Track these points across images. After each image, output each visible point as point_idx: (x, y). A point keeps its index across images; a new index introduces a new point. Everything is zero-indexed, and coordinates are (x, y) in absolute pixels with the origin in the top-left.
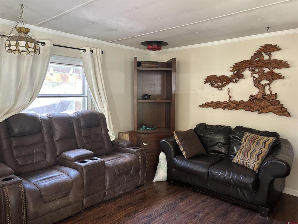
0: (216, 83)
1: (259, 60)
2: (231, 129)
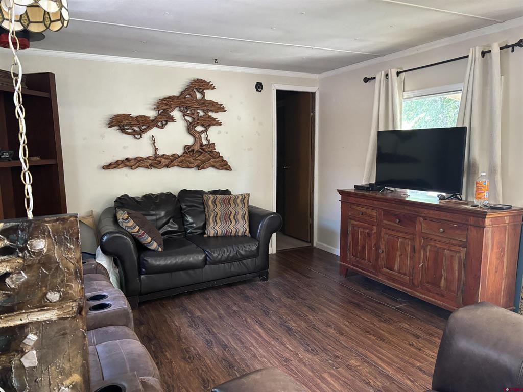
0: (131, 128)
1: (192, 99)
2: (174, 196)
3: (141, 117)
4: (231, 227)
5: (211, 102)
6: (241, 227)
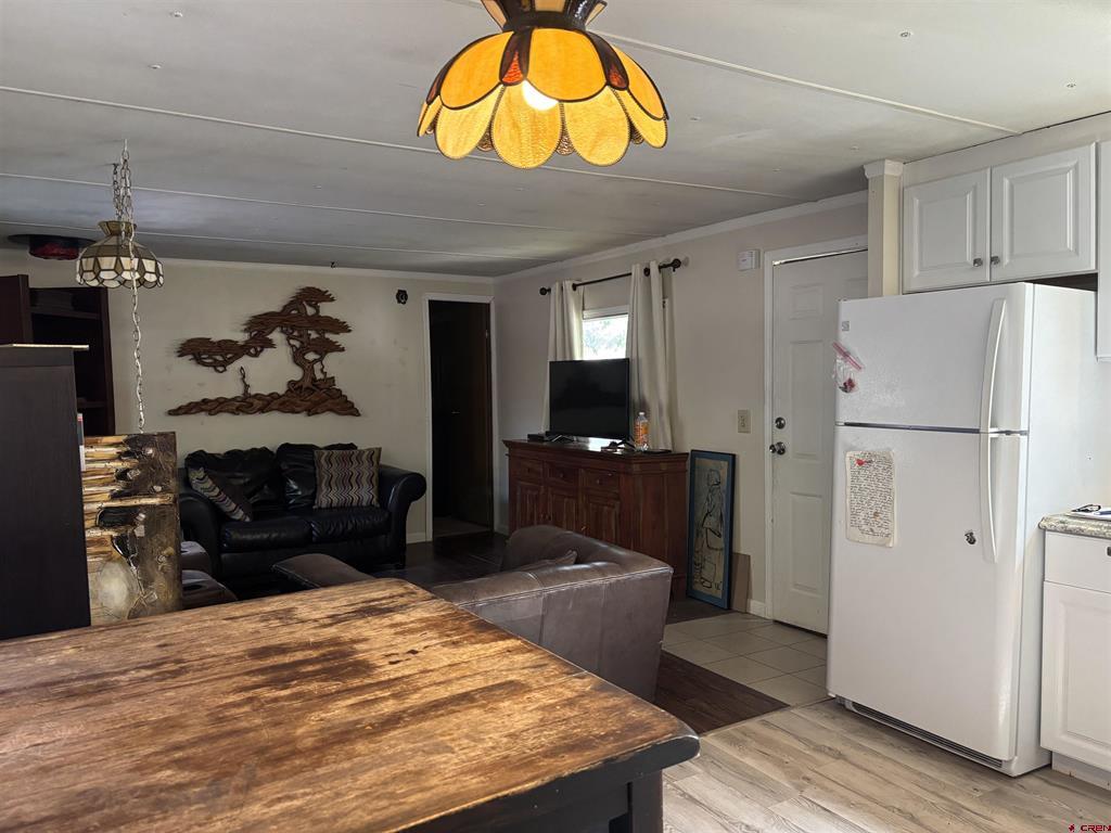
0: (210, 357)
1: (300, 314)
2: (271, 452)
3: (226, 341)
4: (352, 493)
5: (328, 319)
6: (365, 494)
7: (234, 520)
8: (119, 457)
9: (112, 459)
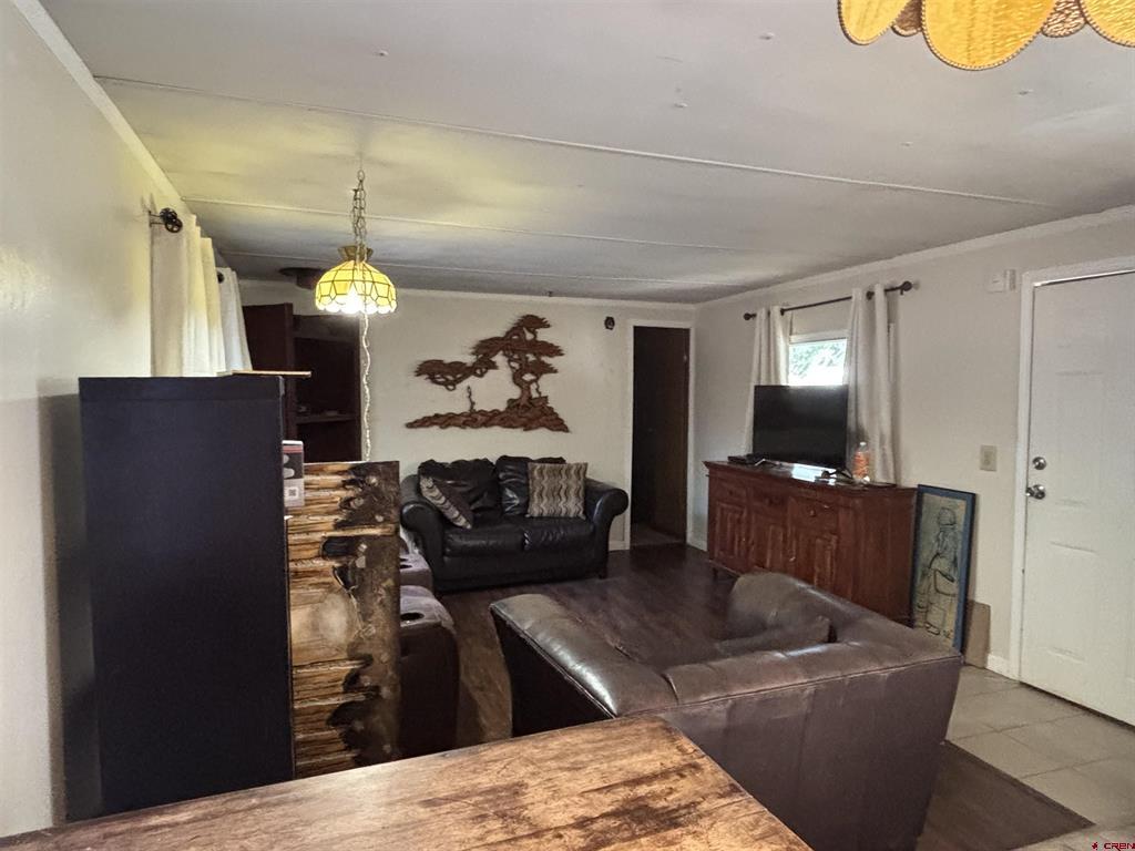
0: (443, 377)
1: (520, 340)
2: (491, 464)
3: (456, 363)
4: (561, 505)
5: (544, 343)
6: (572, 506)
7: (457, 526)
8: (344, 485)
9: (337, 488)
